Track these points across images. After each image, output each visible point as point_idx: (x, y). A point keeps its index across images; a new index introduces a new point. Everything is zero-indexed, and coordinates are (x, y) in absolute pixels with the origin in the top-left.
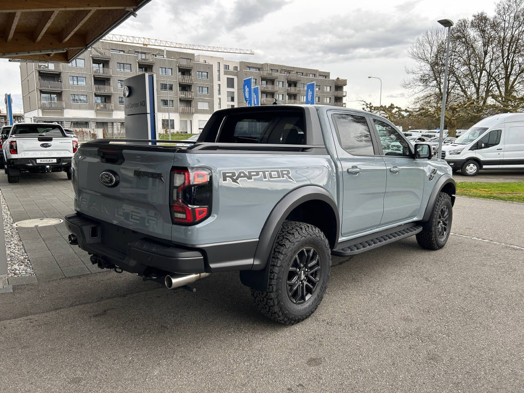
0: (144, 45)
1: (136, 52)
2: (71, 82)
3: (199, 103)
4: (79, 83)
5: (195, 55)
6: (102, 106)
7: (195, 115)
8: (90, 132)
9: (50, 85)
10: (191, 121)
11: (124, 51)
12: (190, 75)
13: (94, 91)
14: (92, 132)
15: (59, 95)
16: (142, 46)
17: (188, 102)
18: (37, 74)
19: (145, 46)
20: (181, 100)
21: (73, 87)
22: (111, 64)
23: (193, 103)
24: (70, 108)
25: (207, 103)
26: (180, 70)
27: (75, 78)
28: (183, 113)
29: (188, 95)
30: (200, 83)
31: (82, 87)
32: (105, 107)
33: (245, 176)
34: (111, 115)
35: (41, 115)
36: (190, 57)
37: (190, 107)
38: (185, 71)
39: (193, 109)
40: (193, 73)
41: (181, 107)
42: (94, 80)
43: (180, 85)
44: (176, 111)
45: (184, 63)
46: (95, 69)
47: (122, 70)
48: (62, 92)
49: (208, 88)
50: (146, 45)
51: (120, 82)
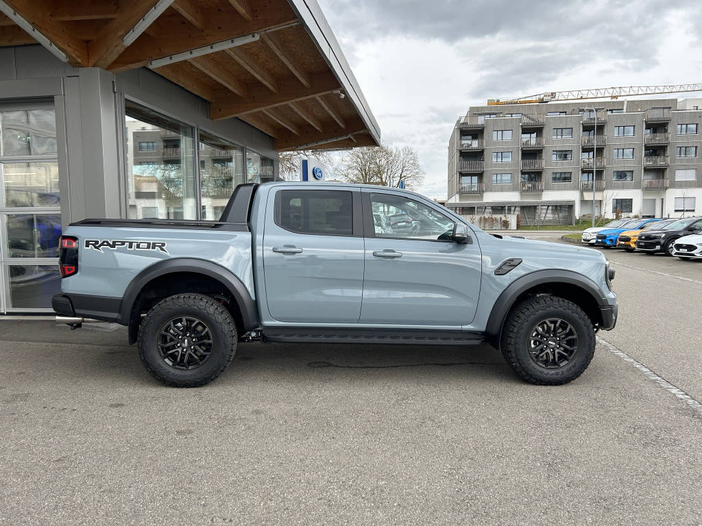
0: (613, 97)
1: (581, 110)
2: (494, 160)
3: (678, 173)
4: (504, 160)
5: (679, 101)
6: (530, 185)
7: (669, 191)
8: (501, 218)
9: (470, 166)
10: (663, 199)
11: (566, 112)
12: (666, 131)
13: (520, 167)
14: (504, 219)
15: (480, 175)
16: (609, 100)
17: (660, 172)
18: (459, 154)
19: (614, 100)
20: (647, 170)
21: (495, 165)
22: (545, 131)
23: (667, 173)
24: (491, 191)
25: (694, 171)
26: (648, 126)
27: (500, 155)
28: (648, 189)
29: (660, 162)
30: (682, 142)
31: (507, 164)
32: (534, 186)
33: (109, 244)
34: (540, 196)
35: (458, 201)
36: (669, 105)
37: (663, 178)
38: (657, 127)
39: (667, 183)
40: (670, 129)
41: (647, 179)
42: (522, 154)
43: (647, 148)
44: (637, 186)
45: (656, 115)
46: (525, 140)
47: (559, 137)
48: (483, 172)
49: (696, 147)
50: (616, 97)
51: (555, 153)
